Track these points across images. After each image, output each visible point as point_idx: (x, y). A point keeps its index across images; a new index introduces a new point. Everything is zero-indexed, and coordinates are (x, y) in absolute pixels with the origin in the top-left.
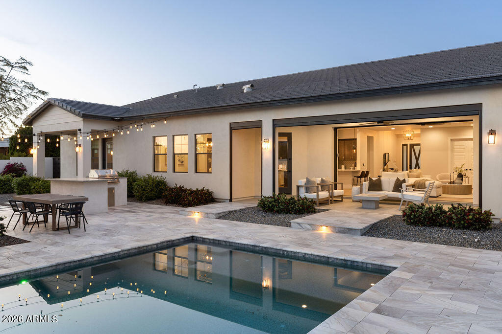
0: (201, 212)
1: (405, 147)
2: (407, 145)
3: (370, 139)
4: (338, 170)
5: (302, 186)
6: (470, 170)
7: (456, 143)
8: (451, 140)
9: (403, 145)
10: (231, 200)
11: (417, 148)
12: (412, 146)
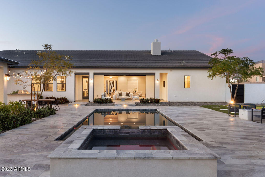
0: (79, 104)
1: (107, 82)
2: (108, 81)
5: (103, 95)
7: (129, 81)
8: (128, 80)
9: (106, 81)
10: (75, 101)
11: (111, 82)
12: (110, 81)
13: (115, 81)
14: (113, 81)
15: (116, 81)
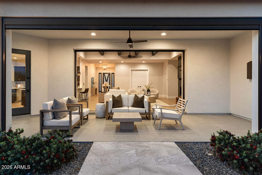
2: (101, 73)
3: (86, 67)
4: (77, 88)
5: (48, 111)
6: (140, 87)
8: (131, 70)
9: (99, 73)
11: (107, 75)
12: (104, 74)
13: (112, 73)
14: (109, 74)
15: (114, 73)
